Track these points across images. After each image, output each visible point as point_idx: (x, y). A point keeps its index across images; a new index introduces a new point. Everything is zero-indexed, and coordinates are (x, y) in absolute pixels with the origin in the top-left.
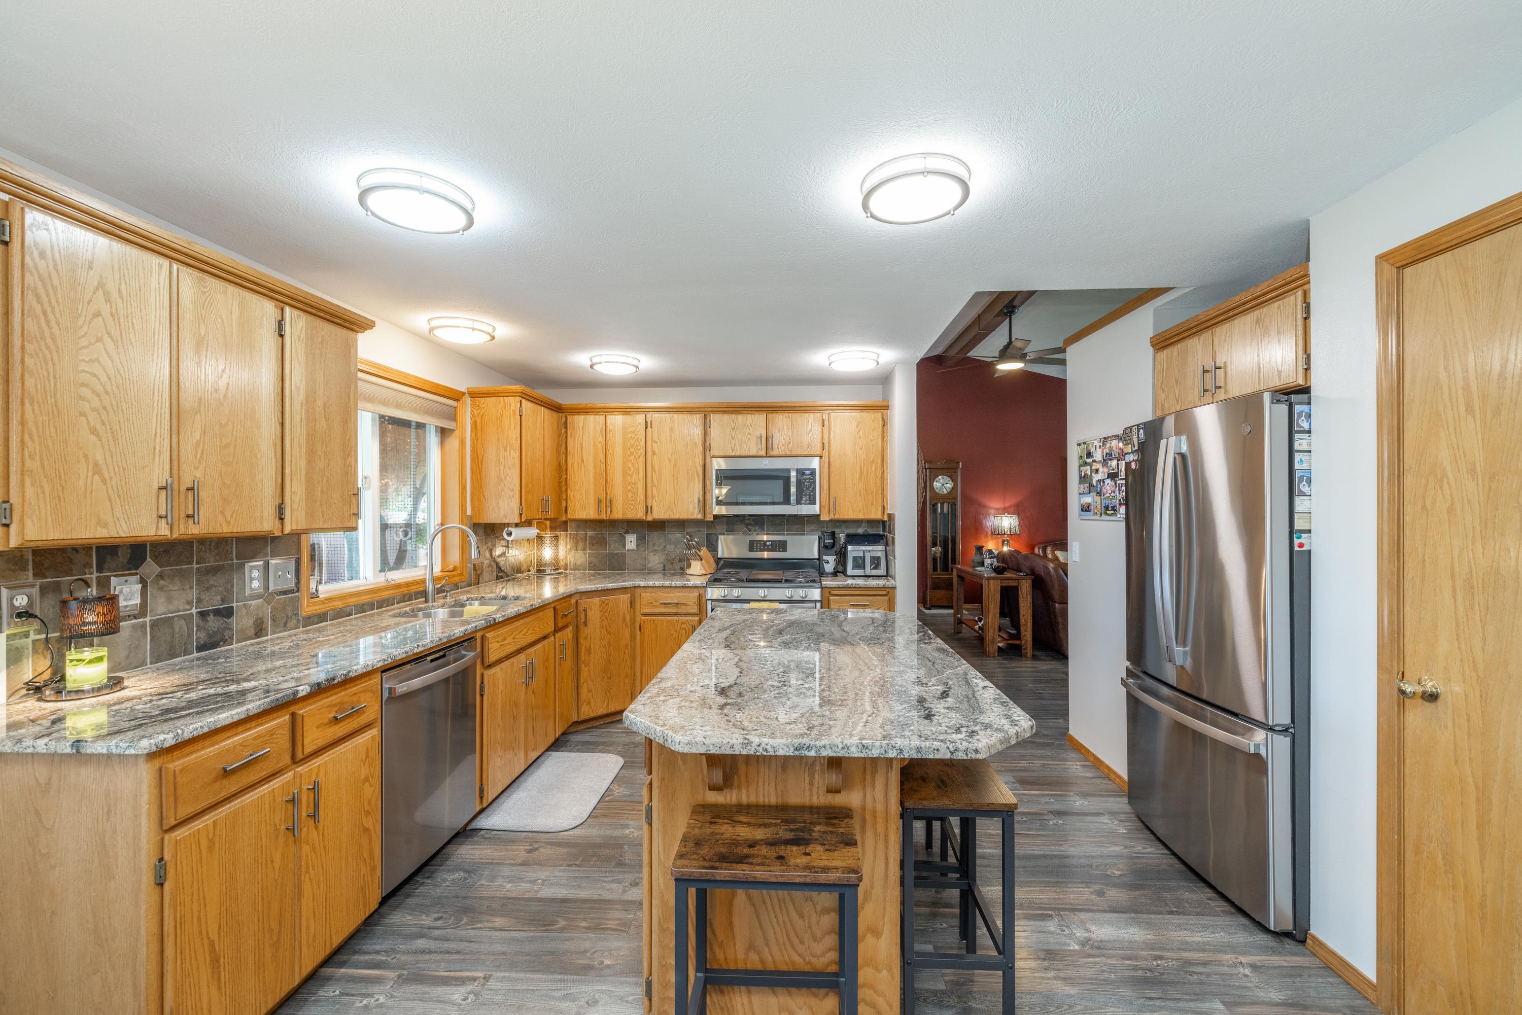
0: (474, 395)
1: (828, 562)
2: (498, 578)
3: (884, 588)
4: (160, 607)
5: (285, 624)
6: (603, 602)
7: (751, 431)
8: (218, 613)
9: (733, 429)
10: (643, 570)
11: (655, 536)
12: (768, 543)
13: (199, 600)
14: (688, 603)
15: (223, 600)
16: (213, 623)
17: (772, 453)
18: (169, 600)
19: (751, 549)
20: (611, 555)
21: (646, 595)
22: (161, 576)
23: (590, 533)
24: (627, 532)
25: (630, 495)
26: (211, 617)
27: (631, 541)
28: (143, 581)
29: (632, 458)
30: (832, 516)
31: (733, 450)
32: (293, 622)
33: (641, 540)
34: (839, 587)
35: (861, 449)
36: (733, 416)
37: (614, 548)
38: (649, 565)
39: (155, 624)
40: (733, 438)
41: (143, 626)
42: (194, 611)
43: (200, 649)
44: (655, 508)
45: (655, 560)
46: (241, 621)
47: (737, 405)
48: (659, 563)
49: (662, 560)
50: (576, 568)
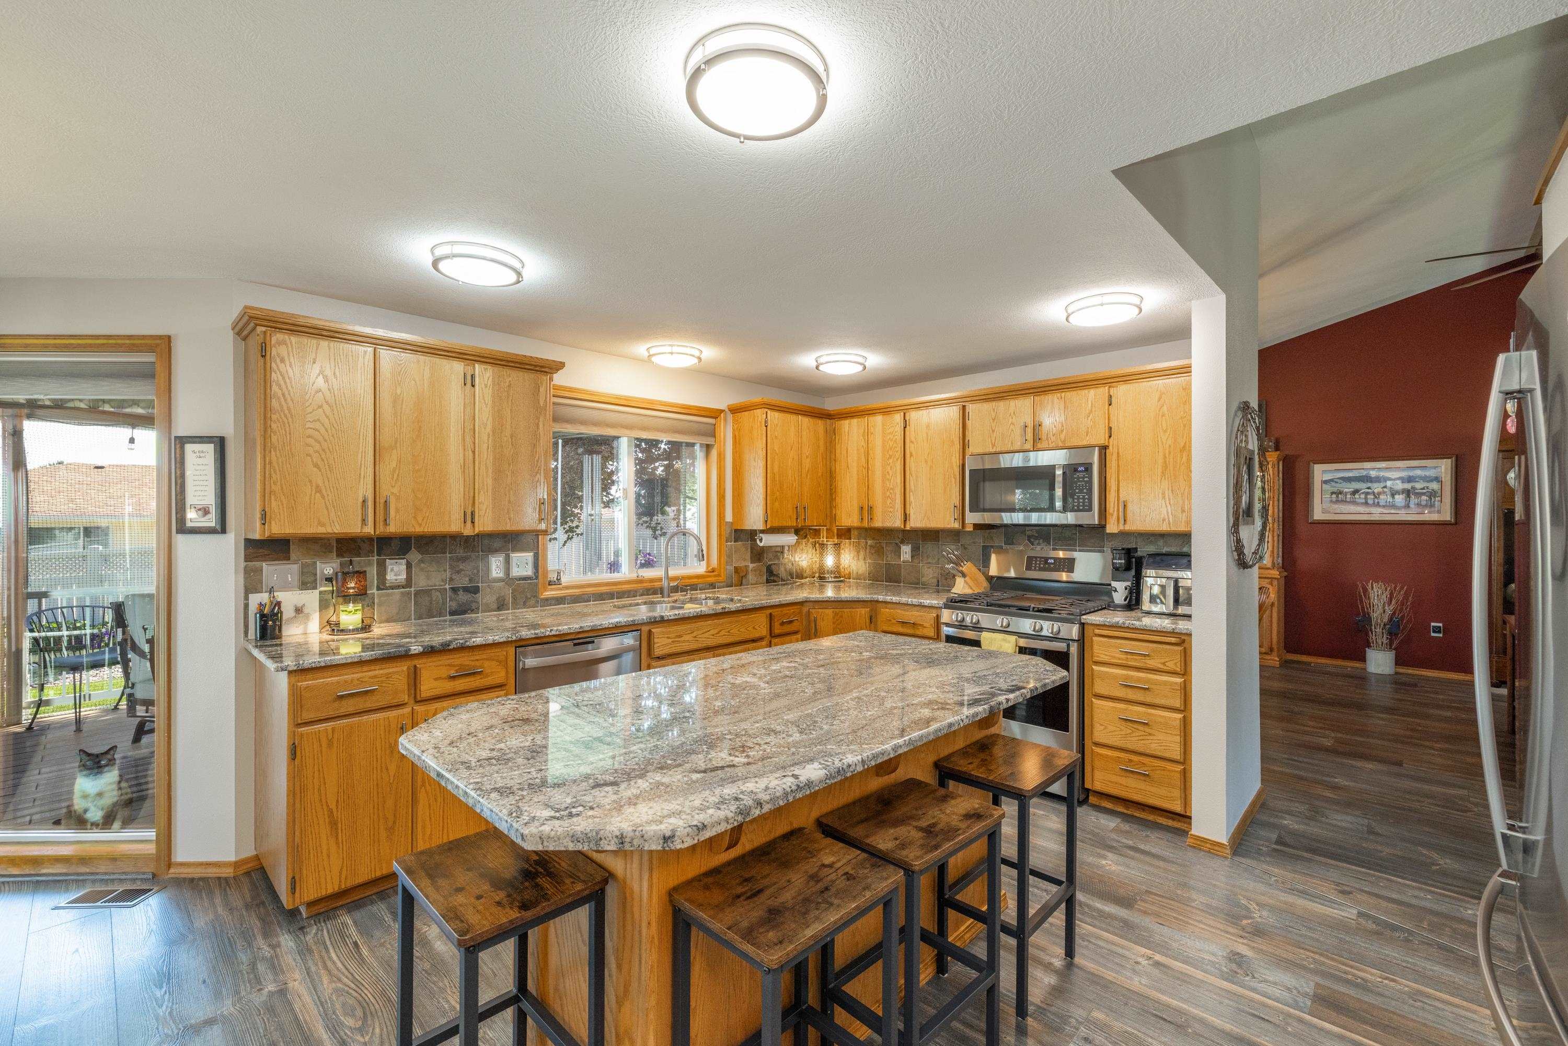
0: (735, 410)
1: (1116, 591)
2: (768, 581)
3: (1173, 633)
4: (421, 581)
5: (525, 603)
6: (836, 614)
7: (1014, 420)
8: (466, 590)
9: (994, 420)
10: (918, 584)
11: (929, 548)
12: (1050, 561)
13: (451, 580)
14: (925, 624)
15: (471, 580)
16: (463, 597)
17: (1039, 446)
18: (428, 578)
19: (1029, 568)
20: (888, 566)
21: (885, 611)
22: (422, 561)
23: (870, 542)
24: (902, 542)
25: (889, 501)
26: (461, 592)
27: (906, 551)
28: (409, 566)
29: (891, 461)
30: (1121, 527)
31: (993, 445)
32: (532, 602)
33: (915, 551)
34: (1105, 625)
35: (1165, 431)
36: (994, 403)
37: (890, 559)
38: (924, 579)
39: (417, 593)
40: (993, 431)
41: (409, 593)
42: (447, 586)
43: (452, 613)
44: (912, 517)
45: (929, 574)
46: (487, 597)
47: (997, 390)
48: (933, 578)
49: (936, 575)
50: (858, 577)
